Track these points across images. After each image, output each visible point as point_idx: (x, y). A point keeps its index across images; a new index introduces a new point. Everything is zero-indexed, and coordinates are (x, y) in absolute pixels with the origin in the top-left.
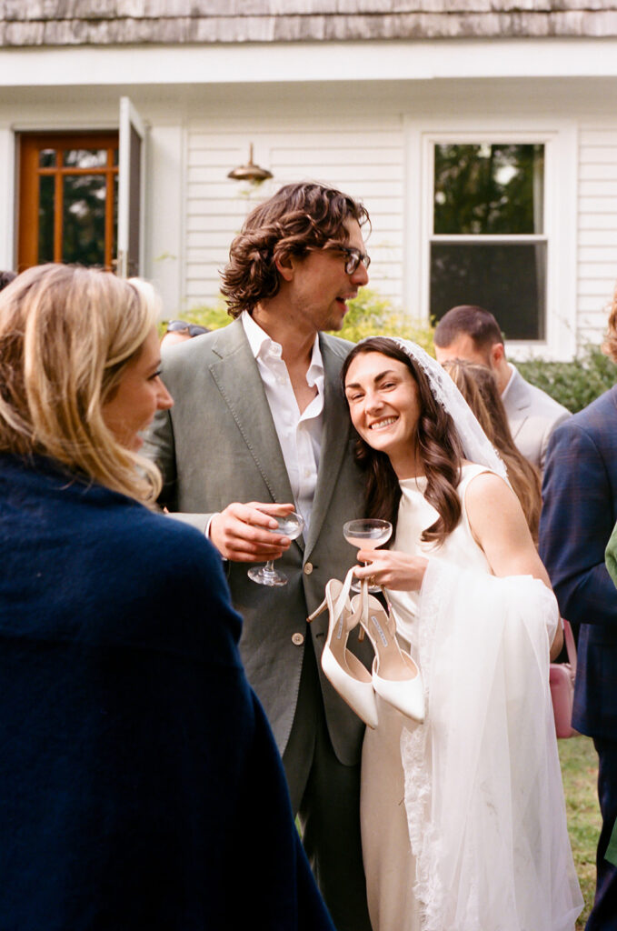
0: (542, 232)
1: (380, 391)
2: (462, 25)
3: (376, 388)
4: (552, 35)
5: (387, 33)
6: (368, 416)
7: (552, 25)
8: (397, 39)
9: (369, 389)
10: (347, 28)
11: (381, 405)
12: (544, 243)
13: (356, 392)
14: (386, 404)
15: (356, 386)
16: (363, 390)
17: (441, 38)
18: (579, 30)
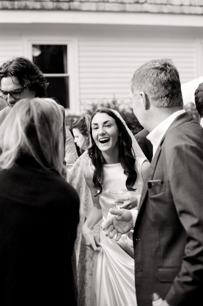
0: (67, 73)
1: (104, 127)
2: (41, 5)
3: (103, 126)
4: (70, 10)
5: (16, 7)
6: (99, 136)
7: (70, 6)
8: (19, 9)
9: (100, 126)
10: (3, 5)
11: (104, 133)
12: (68, 77)
13: (96, 127)
14: (106, 133)
15: (96, 124)
16: (98, 126)
17: (34, 9)
18: (78, 8)
